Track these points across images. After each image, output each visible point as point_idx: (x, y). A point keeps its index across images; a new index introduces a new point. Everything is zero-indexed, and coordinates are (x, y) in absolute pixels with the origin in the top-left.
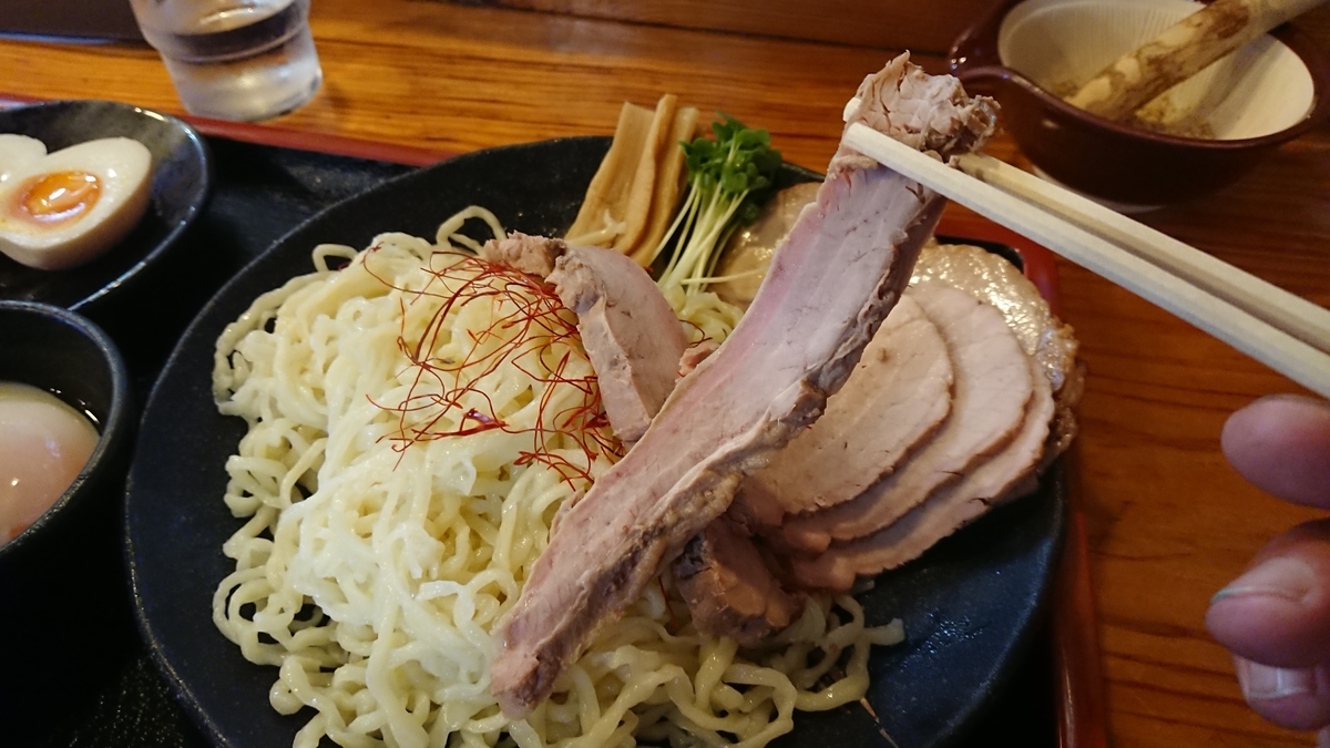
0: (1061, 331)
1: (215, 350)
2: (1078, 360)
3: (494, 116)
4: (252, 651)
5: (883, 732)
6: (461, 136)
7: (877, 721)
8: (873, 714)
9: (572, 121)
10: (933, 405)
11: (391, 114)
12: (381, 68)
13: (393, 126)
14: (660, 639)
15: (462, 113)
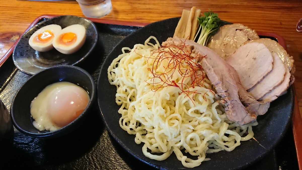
0: (290, 57)
1: (107, 72)
2: (294, 63)
3: (150, 12)
4: (129, 132)
5: (260, 144)
6: (144, 18)
7: (258, 142)
8: (257, 141)
9: (167, 12)
10: (269, 67)
11: (128, 14)
12: (124, 3)
13: (129, 17)
14: (211, 128)
15: (143, 12)
